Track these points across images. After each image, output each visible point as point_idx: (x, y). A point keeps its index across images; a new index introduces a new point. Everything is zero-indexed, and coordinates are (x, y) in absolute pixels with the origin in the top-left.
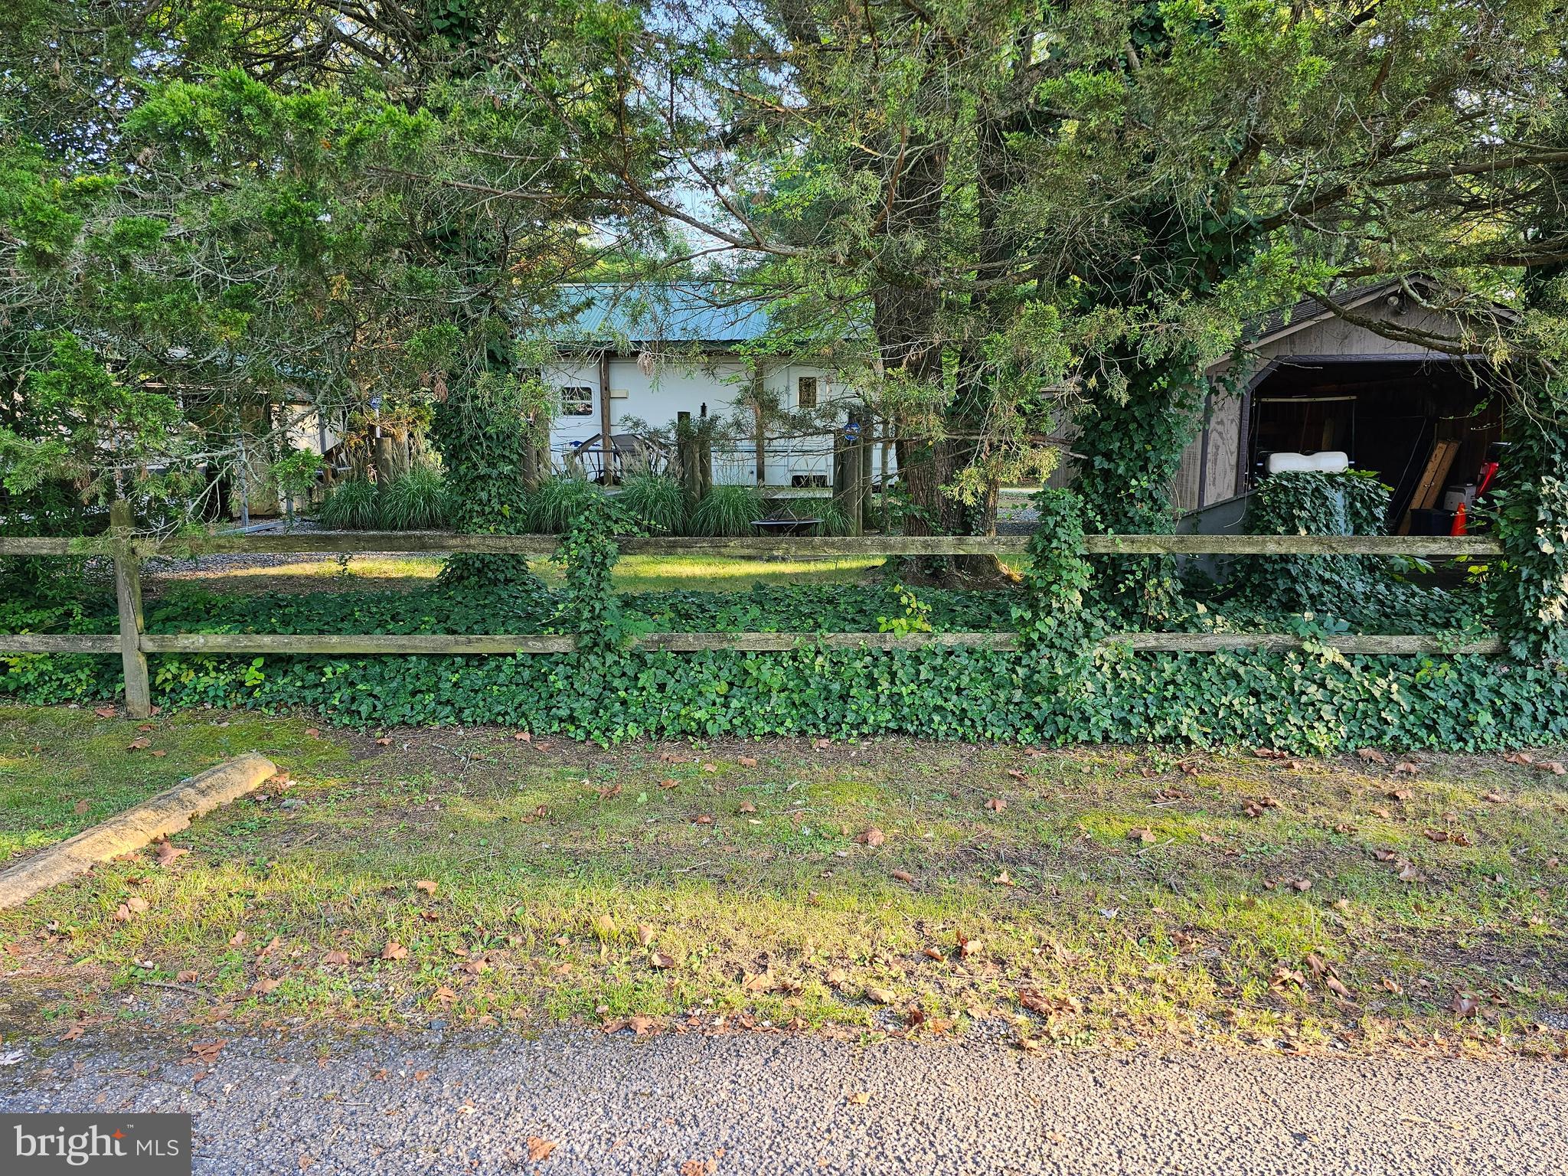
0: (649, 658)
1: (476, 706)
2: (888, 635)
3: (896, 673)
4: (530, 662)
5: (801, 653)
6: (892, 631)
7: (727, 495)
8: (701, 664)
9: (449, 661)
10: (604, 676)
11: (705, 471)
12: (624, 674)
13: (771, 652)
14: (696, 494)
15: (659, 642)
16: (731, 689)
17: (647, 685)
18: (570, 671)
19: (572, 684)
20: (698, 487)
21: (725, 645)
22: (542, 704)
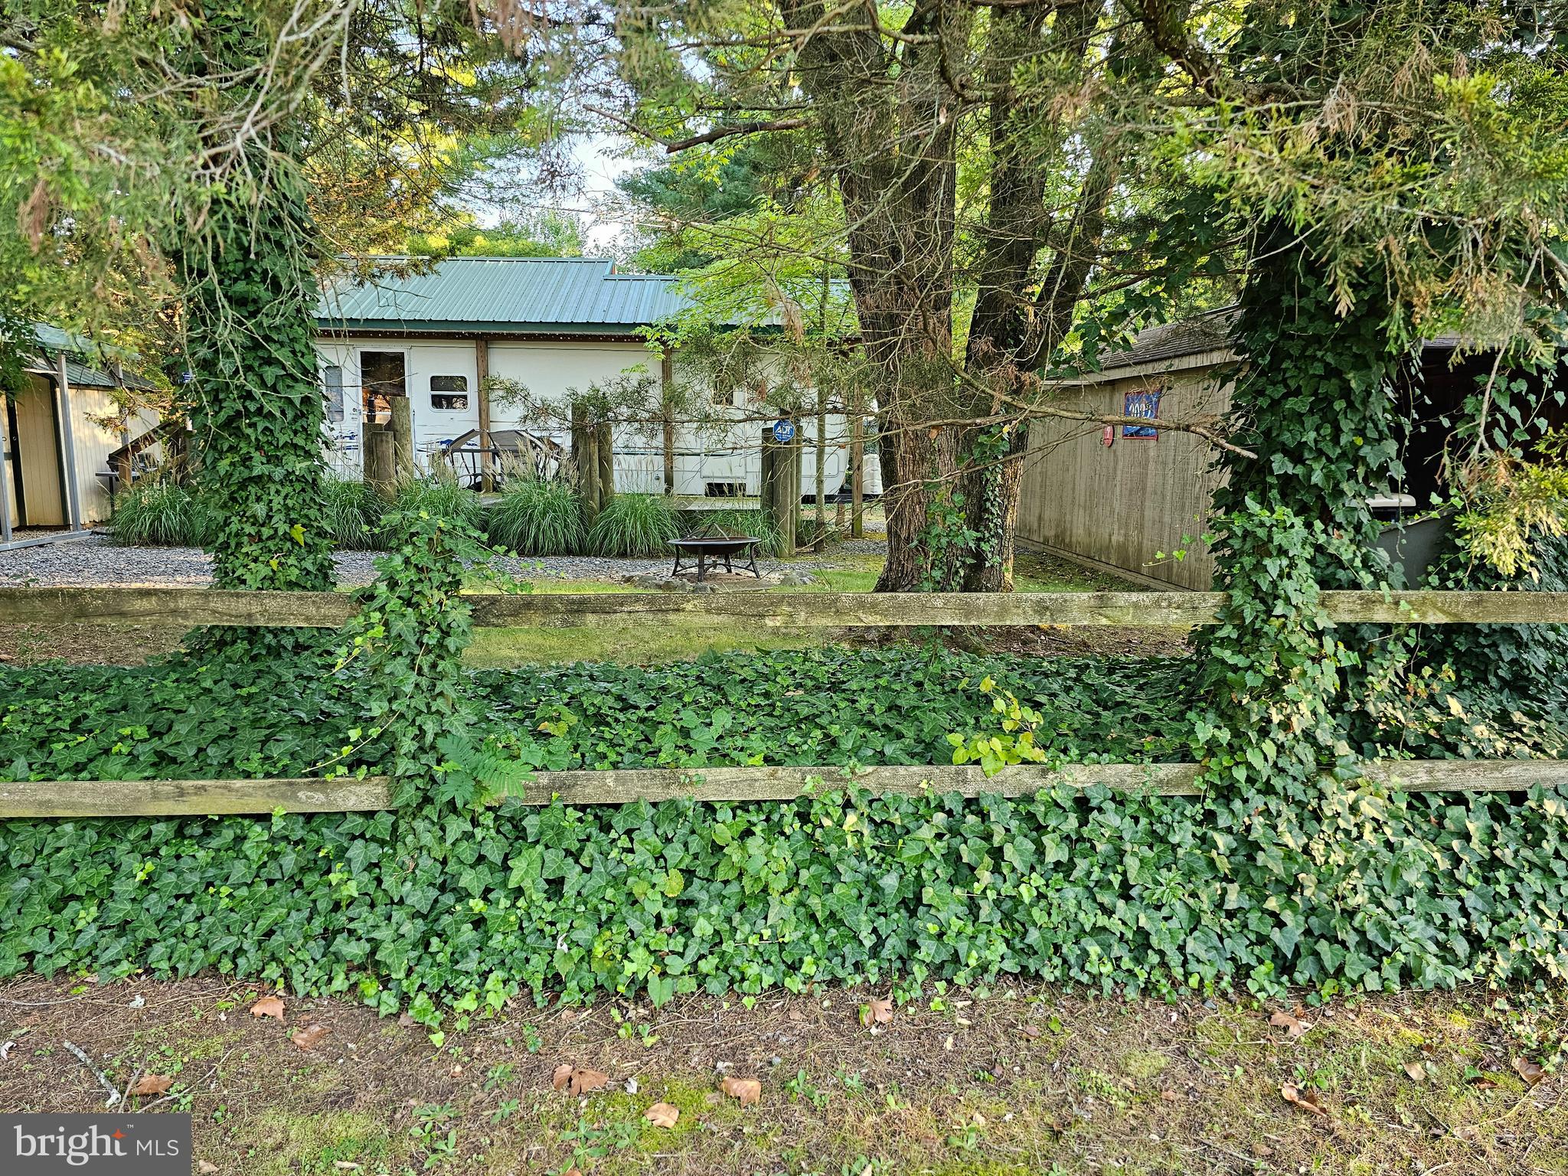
0: (531, 823)
1: (180, 934)
2: (971, 770)
3: (1000, 849)
4: (299, 833)
5: (817, 808)
6: (977, 762)
7: (632, 507)
8: (629, 832)
9: (141, 831)
10: (444, 862)
11: (605, 475)
12: (481, 859)
13: (758, 803)
14: (595, 504)
15: (550, 788)
16: (688, 884)
17: (527, 884)
18: (375, 851)
19: (379, 881)
20: (597, 495)
21: (675, 793)
22: (317, 925)
